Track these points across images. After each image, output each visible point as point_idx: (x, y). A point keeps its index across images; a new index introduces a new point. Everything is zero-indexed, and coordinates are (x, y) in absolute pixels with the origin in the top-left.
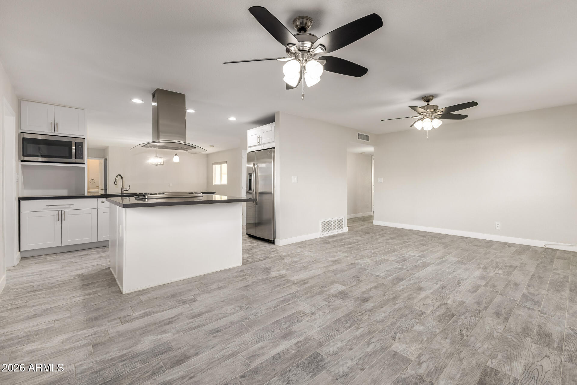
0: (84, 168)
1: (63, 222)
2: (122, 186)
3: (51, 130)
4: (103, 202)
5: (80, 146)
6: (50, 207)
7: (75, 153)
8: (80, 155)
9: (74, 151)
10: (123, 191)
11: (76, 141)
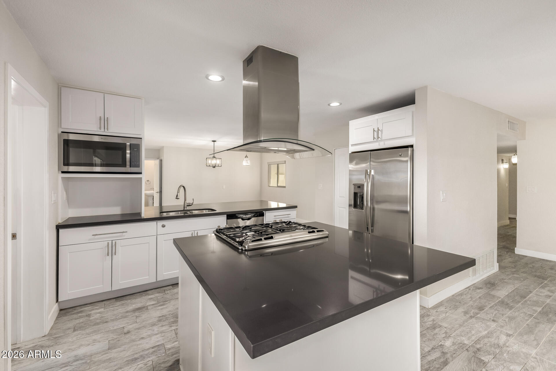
0: (141, 178)
1: (114, 256)
2: (185, 200)
3: (100, 128)
4: (163, 226)
5: (136, 148)
6: (97, 237)
7: (129, 159)
8: (136, 162)
9: (128, 156)
10: (186, 206)
11: (132, 143)
